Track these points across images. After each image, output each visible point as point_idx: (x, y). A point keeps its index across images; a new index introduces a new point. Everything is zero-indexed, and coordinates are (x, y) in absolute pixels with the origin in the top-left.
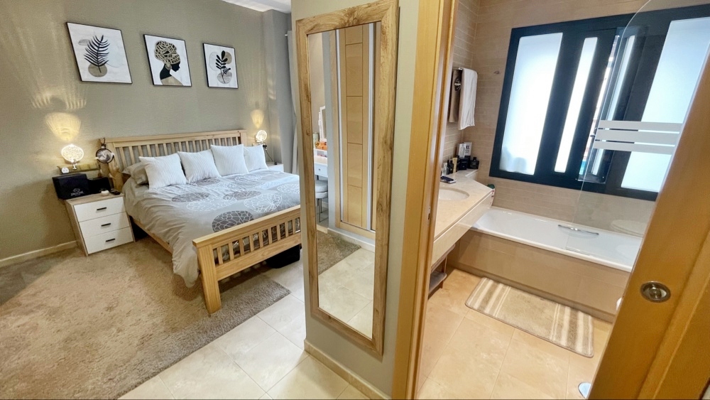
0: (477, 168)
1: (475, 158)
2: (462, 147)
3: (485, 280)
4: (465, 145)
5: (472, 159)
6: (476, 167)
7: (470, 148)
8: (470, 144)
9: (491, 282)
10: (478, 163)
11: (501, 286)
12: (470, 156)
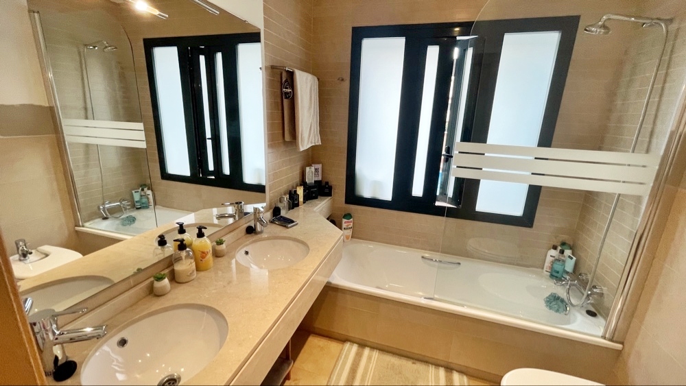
0: (331, 195)
1: (327, 183)
2: (309, 171)
3: (347, 345)
4: (313, 169)
5: (324, 184)
6: (329, 194)
7: (320, 171)
8: (319, 166)
9: (355, 348)
10: (330, 188)
11: (367, 351)
12: (321, 181)
